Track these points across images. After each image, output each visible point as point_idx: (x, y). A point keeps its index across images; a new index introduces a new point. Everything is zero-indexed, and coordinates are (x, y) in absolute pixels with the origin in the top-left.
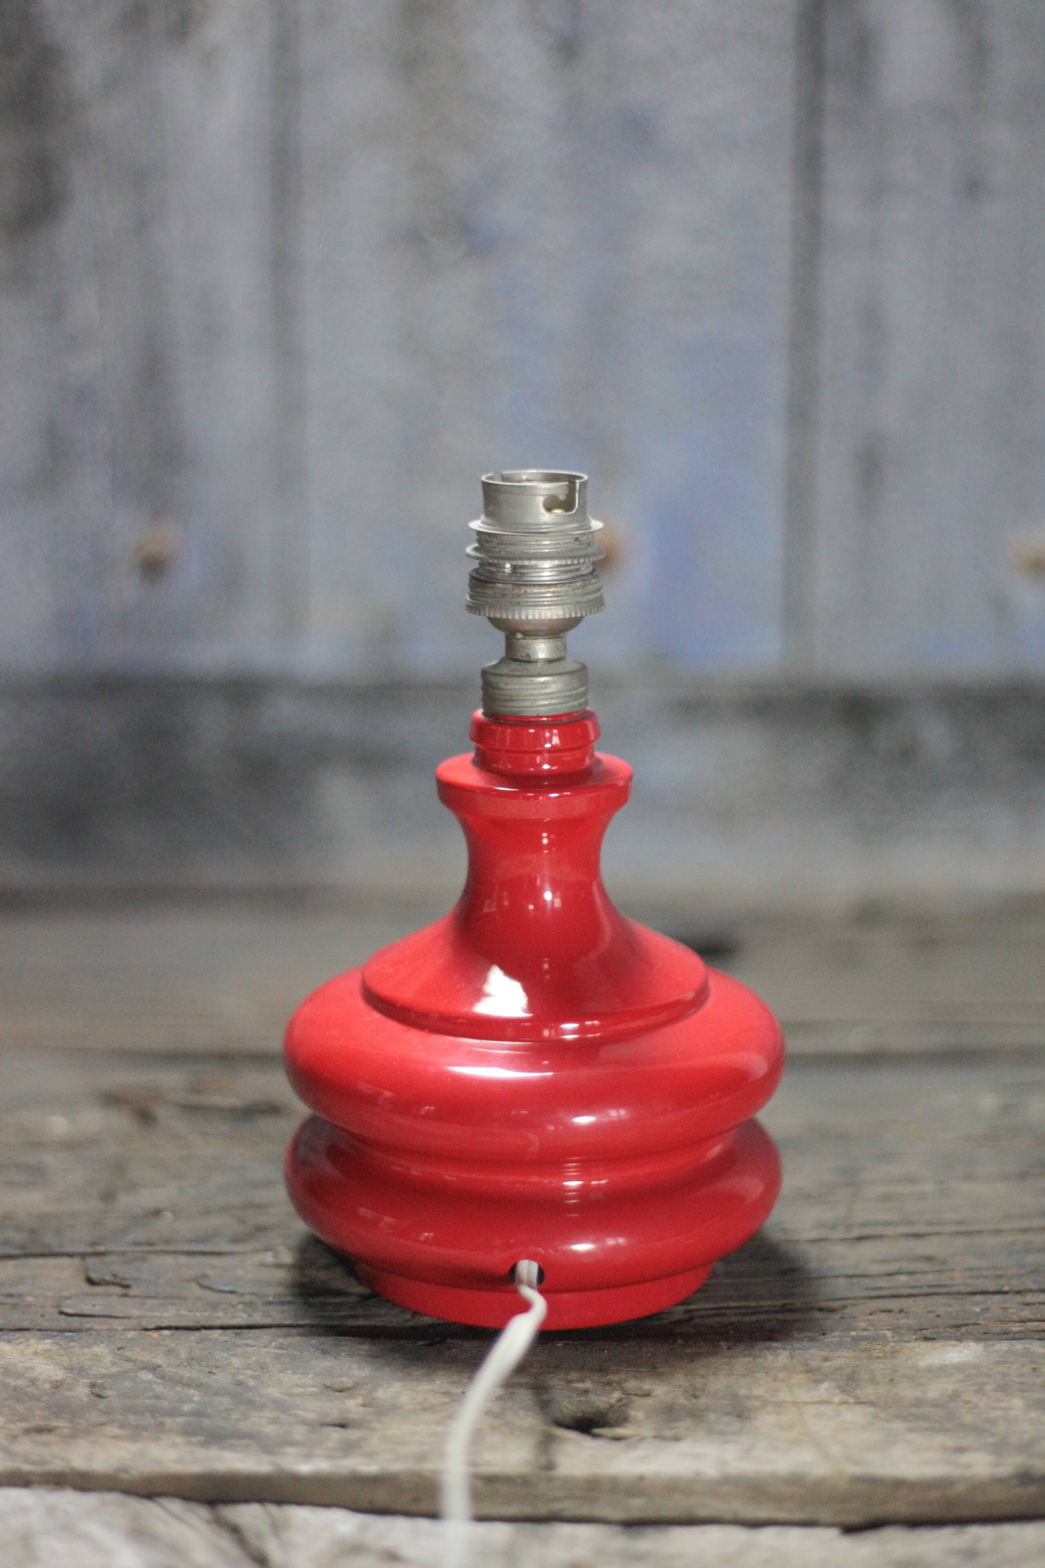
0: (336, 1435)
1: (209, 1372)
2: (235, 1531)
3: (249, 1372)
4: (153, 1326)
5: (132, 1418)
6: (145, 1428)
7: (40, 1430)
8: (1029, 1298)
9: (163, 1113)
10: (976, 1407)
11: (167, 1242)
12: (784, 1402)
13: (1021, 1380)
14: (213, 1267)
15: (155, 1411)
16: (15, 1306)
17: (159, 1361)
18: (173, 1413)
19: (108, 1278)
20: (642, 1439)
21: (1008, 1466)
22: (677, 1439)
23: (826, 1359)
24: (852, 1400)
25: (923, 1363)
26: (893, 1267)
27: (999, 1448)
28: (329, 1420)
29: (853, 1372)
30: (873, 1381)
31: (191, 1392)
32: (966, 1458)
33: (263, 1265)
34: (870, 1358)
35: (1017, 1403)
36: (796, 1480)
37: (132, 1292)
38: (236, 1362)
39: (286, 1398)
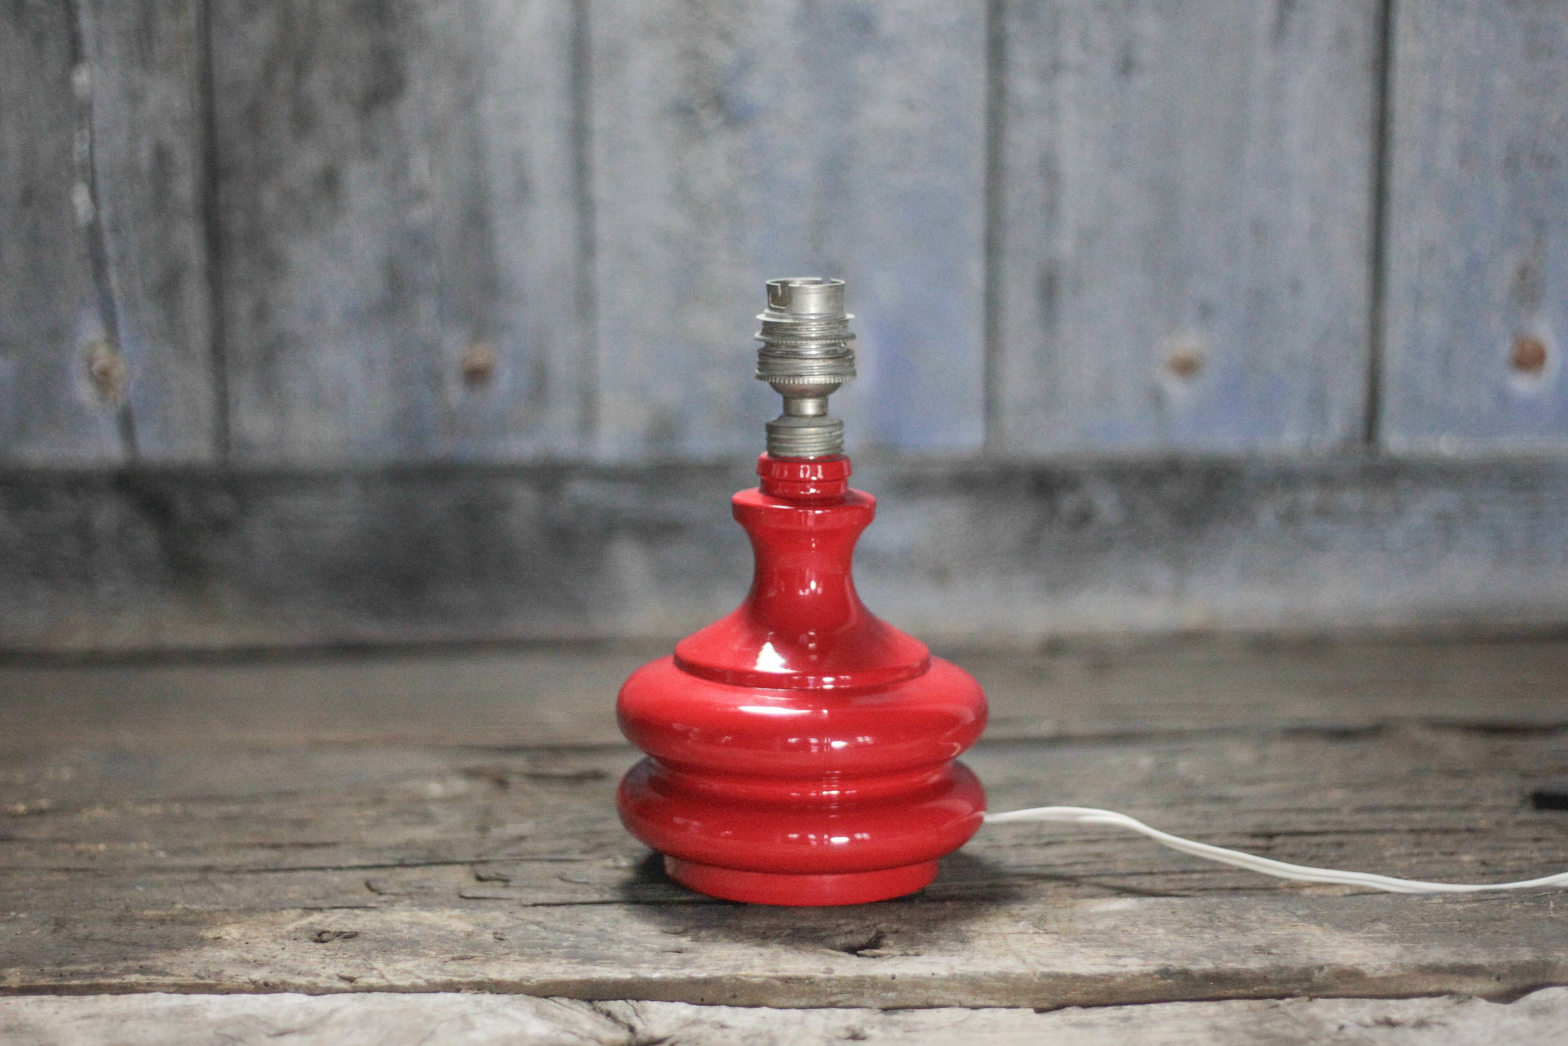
0: (675, 957)
1: (579, 924)
2: (609, 1014)
3: (607, 924)
4: (530, 903)
5: (527, 950)
6: (537, 955)
7: (462, 958)
8: (1172, 877)
9: (514, 780)
10: (1130, 933)
11: (533, 854)
12: (993, 933)
13: (1163, 918)
14: (571, 870)
15: (542, 947)
16: (426, 894)
17: (541, 919)
18: (556, 947)
19: (493, 875)
20: (893, 956)
21: (1153, 965)
22: (917, 955)
23: (1024, 909)
24: (1042, 932)
25: (1092, 910)
26: (1073, 860)
27: (1147, 955)
28: (668, 949)
29: (1043, 916)
30: (1057, 920)
31: (567, 935)
32: (1121, 962)
33: (606, 868)
34: (1055, 908)
35: (1160, 931)
36: (1003, 977)
37: (511, 884)
38: (598, 919)
39: (636, 937)
